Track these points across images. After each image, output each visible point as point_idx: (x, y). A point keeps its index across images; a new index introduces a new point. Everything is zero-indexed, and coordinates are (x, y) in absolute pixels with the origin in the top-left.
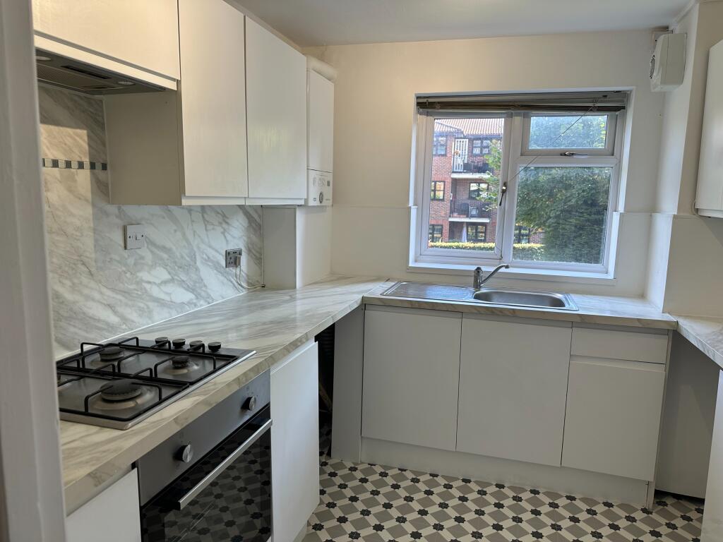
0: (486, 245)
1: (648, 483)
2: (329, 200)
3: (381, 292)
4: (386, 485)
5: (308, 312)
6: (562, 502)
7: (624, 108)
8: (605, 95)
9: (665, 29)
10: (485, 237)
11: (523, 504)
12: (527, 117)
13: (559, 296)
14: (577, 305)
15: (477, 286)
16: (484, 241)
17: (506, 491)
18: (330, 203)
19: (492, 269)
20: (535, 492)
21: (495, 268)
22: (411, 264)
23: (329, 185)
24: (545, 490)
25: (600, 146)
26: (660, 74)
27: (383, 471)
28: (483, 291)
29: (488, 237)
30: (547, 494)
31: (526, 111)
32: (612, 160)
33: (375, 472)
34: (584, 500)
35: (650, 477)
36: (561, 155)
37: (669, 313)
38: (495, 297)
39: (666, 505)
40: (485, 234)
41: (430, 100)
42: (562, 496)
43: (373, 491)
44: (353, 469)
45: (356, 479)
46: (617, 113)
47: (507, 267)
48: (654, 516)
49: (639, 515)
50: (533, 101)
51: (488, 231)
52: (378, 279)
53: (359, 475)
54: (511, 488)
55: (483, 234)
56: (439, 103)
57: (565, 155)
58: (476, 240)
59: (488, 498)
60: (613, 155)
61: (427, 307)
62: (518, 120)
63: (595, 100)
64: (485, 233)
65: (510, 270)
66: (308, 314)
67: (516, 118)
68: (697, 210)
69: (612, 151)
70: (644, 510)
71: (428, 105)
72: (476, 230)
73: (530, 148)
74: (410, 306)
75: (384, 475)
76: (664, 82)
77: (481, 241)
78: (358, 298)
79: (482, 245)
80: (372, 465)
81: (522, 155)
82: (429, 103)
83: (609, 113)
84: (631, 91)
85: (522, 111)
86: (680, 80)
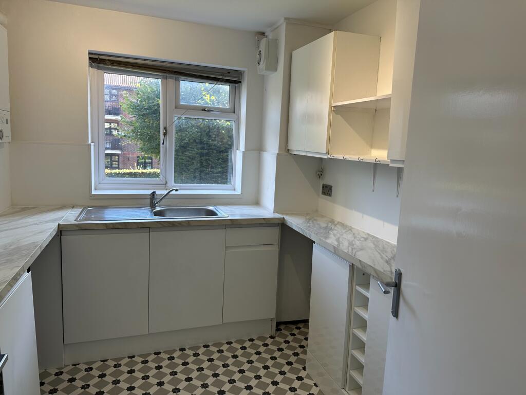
0: (121, 171)
1: (272, 320)
2: (8, 137)
3: (74, 219)
4: (94, 377)
5: (11, 246)
6: (225, 347)
7: (240, 82)
8: (229, 72)
9: (263, 34)
10: (118, 165)
11: (201, 357)
12: (178, 80)
13: (211, 208)
14: (225, 213)
15: (153, 206)
16: (118, 168)
17: (188, 352)
18: (9, 139)
19: (165, 192)
20: (206, 346)
21: (168, 191)
22: (93, 192)
23: (7, 123)
24: (212, 343)
25: (227, 106)
26: (265, 64)
27: (87, 367)
28: (158, 209)
29: (120, 165)
30: (215, 345)
31: (177, 76)
32: (234, 116)
33: (80, 370)
34: (237, 342)
35: (273, 316)
36: (202, 110)
37: (277, 213)
38: (167, 213)
39: (281, 330)
40: (118, 163)
41: (101, 57)
42: (224, 344)
43: (83, 386)
44: (59, 374)
45: (64, 381)
46: (236, 85)
47: (177, 190)
48: (277, 339)
49: (269, 341)
50: (182, 69)
51: (121, 161)
52: (63, 207)
53: (65, 377)
54: (190, 348)
55: (117, 163)
56: (109, 60)
57: (205, 110)
58: (112, 168)
59: (176, 361)
60: (234, 112)
61: (120, 227)
62: (171, 82)
63: (223, 75)
64: (118, 161)
65: (180, 192)
66: (12, 247)
67: (170, 80)
68: (288, 150)
69: (234, 110)
70: (272, 337)
71: (99, 61)
72: (111, 160)
73: (181, 103)
74: (105, 228)
75: (89, 370)
76: (268, 69)
77: (115, 168)
78: (54, 226)
79: (117, 171)
80: (75, 365)
81: (176, 108)
82: (100, 59)
83: (231, 84)
84: (244, 72)
85: (175, 76)
86: (275, 68)
